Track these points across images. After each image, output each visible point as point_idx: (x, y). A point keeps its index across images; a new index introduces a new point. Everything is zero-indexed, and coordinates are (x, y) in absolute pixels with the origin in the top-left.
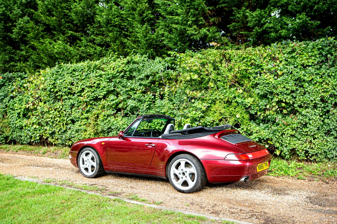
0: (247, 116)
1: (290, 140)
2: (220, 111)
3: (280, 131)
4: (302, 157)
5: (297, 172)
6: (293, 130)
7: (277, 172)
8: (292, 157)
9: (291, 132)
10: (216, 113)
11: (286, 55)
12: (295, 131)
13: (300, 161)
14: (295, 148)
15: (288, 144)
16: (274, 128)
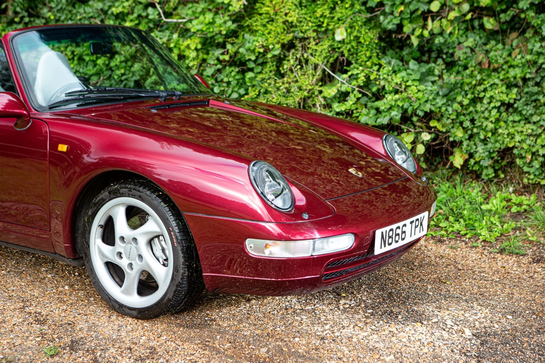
0: (370, 36)
1: (498, 120)
2: (286, 14)
3: (467, 88)
4: (532, 177)
5: (505, 226)
6: (509, 86)
7: (443, 224)
8: (502, 176)
9: (500, 94)
10: (272, 20)
12: (515, 90)
13: (527, 189)
14: (511, 145)
15: (490, 135)
16: (451, 78)
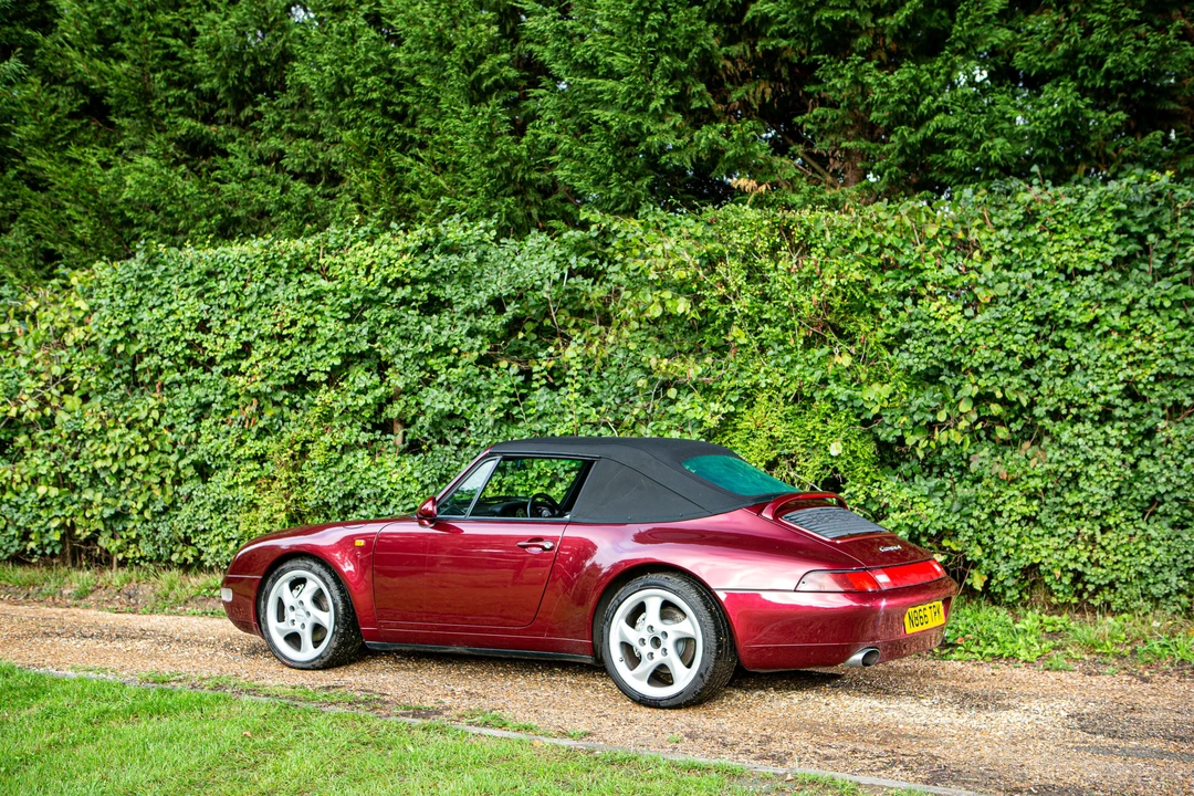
0: (869, 449)
1: (1019, 536)
2: (770, 429)
3: (983, 501)
4: (1061, 595)
5: (1044, 646)
6: (1030, 497)
7: (974, 649)
8: (1027, 597)
9: (1020, 506)
10: (754, 436)
11: (1004, 232)
12: (1035, 502)
13: (1056, 609)
14: (1037, 561)
15: (1012, 551)
16: (963, 491)
